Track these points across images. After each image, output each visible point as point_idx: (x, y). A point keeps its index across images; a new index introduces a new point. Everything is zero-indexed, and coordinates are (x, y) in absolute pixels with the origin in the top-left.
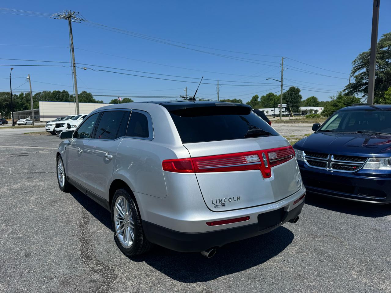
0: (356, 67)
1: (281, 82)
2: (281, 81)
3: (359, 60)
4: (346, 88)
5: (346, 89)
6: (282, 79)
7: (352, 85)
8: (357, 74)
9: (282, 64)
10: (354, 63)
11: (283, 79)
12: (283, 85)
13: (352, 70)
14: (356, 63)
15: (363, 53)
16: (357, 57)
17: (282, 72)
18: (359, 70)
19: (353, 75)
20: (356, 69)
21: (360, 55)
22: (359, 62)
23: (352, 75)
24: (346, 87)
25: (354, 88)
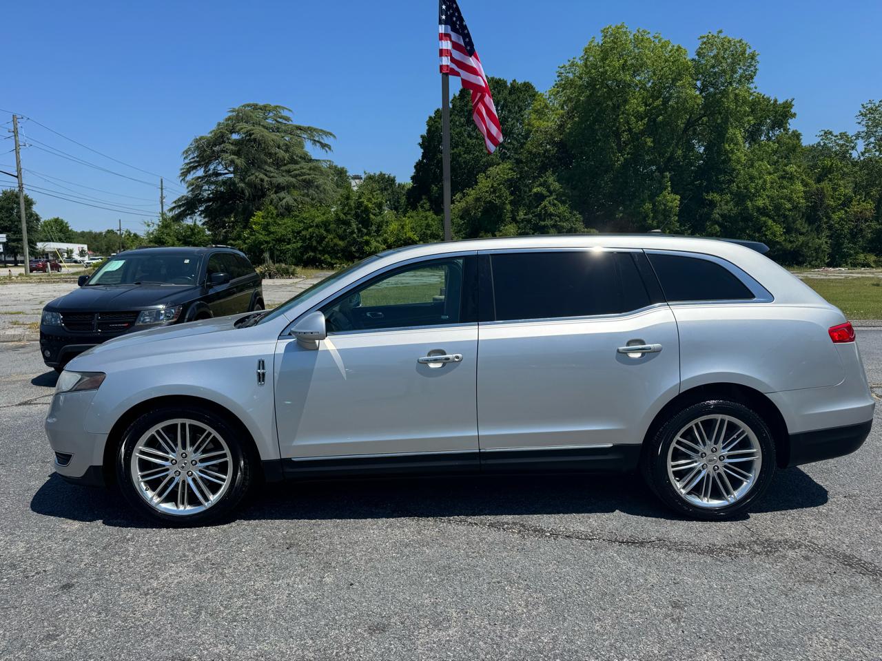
0: (191, 163)
1: (17, 177)
2: (16, 175)
3: (195, 150)
4: (174, 205)
5: (174, 208)
6: (19, 170)
7: (186, 199)
8: (190, 177)
9: (16, 132)
10: (185, 155)
11: (23, 170)
12: (24, 186)
13: (181, 169)
14: (191, 157)
15: (201, 138)
16: (191, 145)
17: (17, 153)
18: (194, 171)
19: (184, 180)
20: (190, 167)
21: (196, 140)
22: (195, 155)
23: (181, 178)
24: (175, 202)
25: (188, 206)
